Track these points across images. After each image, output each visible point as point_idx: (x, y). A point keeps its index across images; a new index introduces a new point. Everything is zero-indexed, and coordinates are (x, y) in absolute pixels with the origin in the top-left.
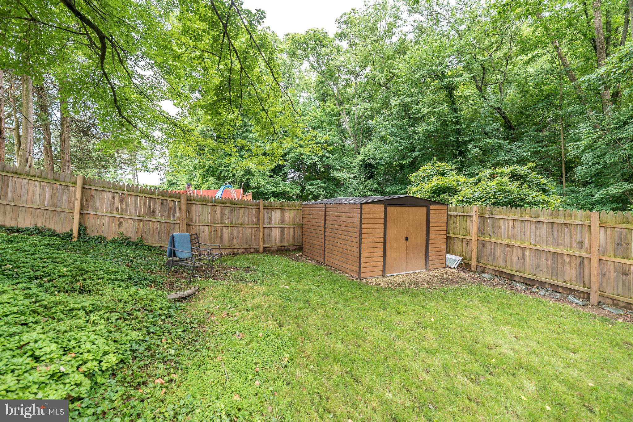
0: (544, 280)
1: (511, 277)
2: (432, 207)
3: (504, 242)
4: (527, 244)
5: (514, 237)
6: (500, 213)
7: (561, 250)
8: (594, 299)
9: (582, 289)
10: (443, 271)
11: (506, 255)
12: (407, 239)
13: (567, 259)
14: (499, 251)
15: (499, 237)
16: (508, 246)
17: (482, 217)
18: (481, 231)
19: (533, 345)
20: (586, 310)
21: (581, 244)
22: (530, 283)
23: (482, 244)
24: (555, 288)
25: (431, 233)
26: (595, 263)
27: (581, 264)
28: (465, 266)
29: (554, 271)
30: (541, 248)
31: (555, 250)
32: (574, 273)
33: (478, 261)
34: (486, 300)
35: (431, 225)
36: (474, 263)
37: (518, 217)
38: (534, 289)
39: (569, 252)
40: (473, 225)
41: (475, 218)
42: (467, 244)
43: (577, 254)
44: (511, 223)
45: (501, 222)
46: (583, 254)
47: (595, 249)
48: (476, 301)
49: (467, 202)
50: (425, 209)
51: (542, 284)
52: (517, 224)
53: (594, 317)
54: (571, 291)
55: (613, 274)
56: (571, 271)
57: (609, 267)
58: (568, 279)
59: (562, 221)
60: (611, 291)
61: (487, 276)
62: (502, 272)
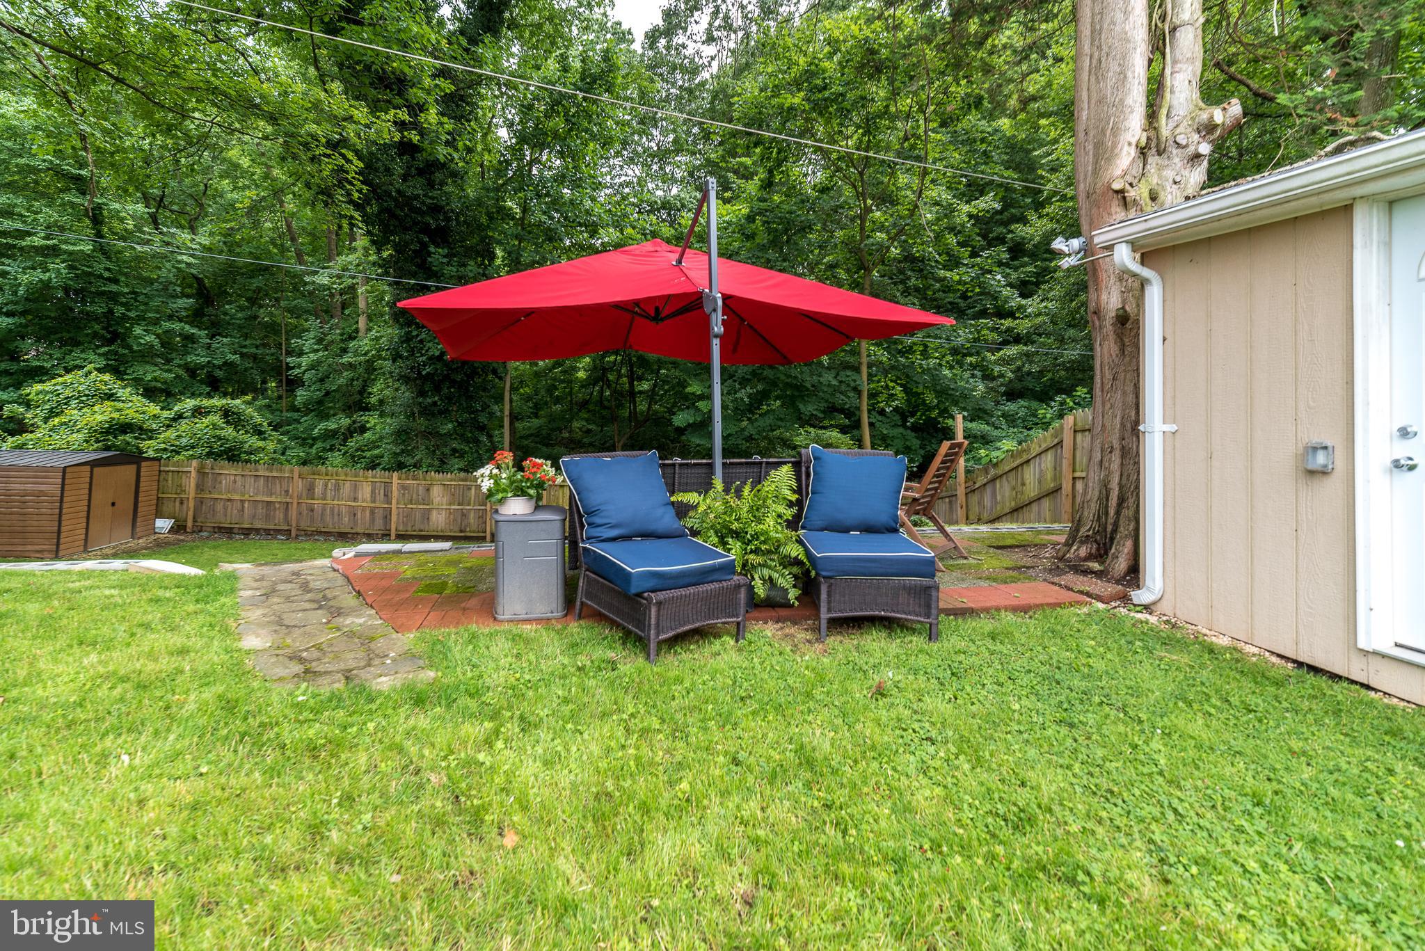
0: (259, 526)
1: (229, 531)
2: (144, 464)
3: (224, 497)
4: (246, 497)
5: (235, 491)
6: (222, 468)
7: (273, 499)
8: (293, 534)
9: (286, 528)
10: (153, 538)
11: (225, 508)
12: (113, 504)
13: (277, 506)
14: (219, 506)
15: (220, 493)
16: (229, 500)
17: (201, 472)
18: (200, 488)
20: (287, 545)
21: (287, 491)
22: (246, 533)
23: (200, 502)
24: (267, 531)
25: (141, 495)
26: (295, 505)
27: (287, 508)
28: (178, 528)
29: (268, 518)
30: (258, 499)
31: (268, 499)
32: (282, 516)
33: (195, 520)
35: (142, 485)
36: (190, 524)
37: (239, 472)
38: (252, 536)
39: (278, 500)
40: (191, 483)
41: (194, 474)
42: (182, 503)
43: (284, 500)
44: (232, 478)
45: (222, 477)
46: (288, 500)
47: (296, 495)
50: (134, 466)
51: (257, 531)
52: (238, 478)
53: (291, 547)
54: (278, 531)
55: (305, 512)
56: (279, 515)
57: (304, 507)
58: (278, 520)
59: (275, 474)
60: (303, 525)
61: (205, 534)
62: (220, 528)
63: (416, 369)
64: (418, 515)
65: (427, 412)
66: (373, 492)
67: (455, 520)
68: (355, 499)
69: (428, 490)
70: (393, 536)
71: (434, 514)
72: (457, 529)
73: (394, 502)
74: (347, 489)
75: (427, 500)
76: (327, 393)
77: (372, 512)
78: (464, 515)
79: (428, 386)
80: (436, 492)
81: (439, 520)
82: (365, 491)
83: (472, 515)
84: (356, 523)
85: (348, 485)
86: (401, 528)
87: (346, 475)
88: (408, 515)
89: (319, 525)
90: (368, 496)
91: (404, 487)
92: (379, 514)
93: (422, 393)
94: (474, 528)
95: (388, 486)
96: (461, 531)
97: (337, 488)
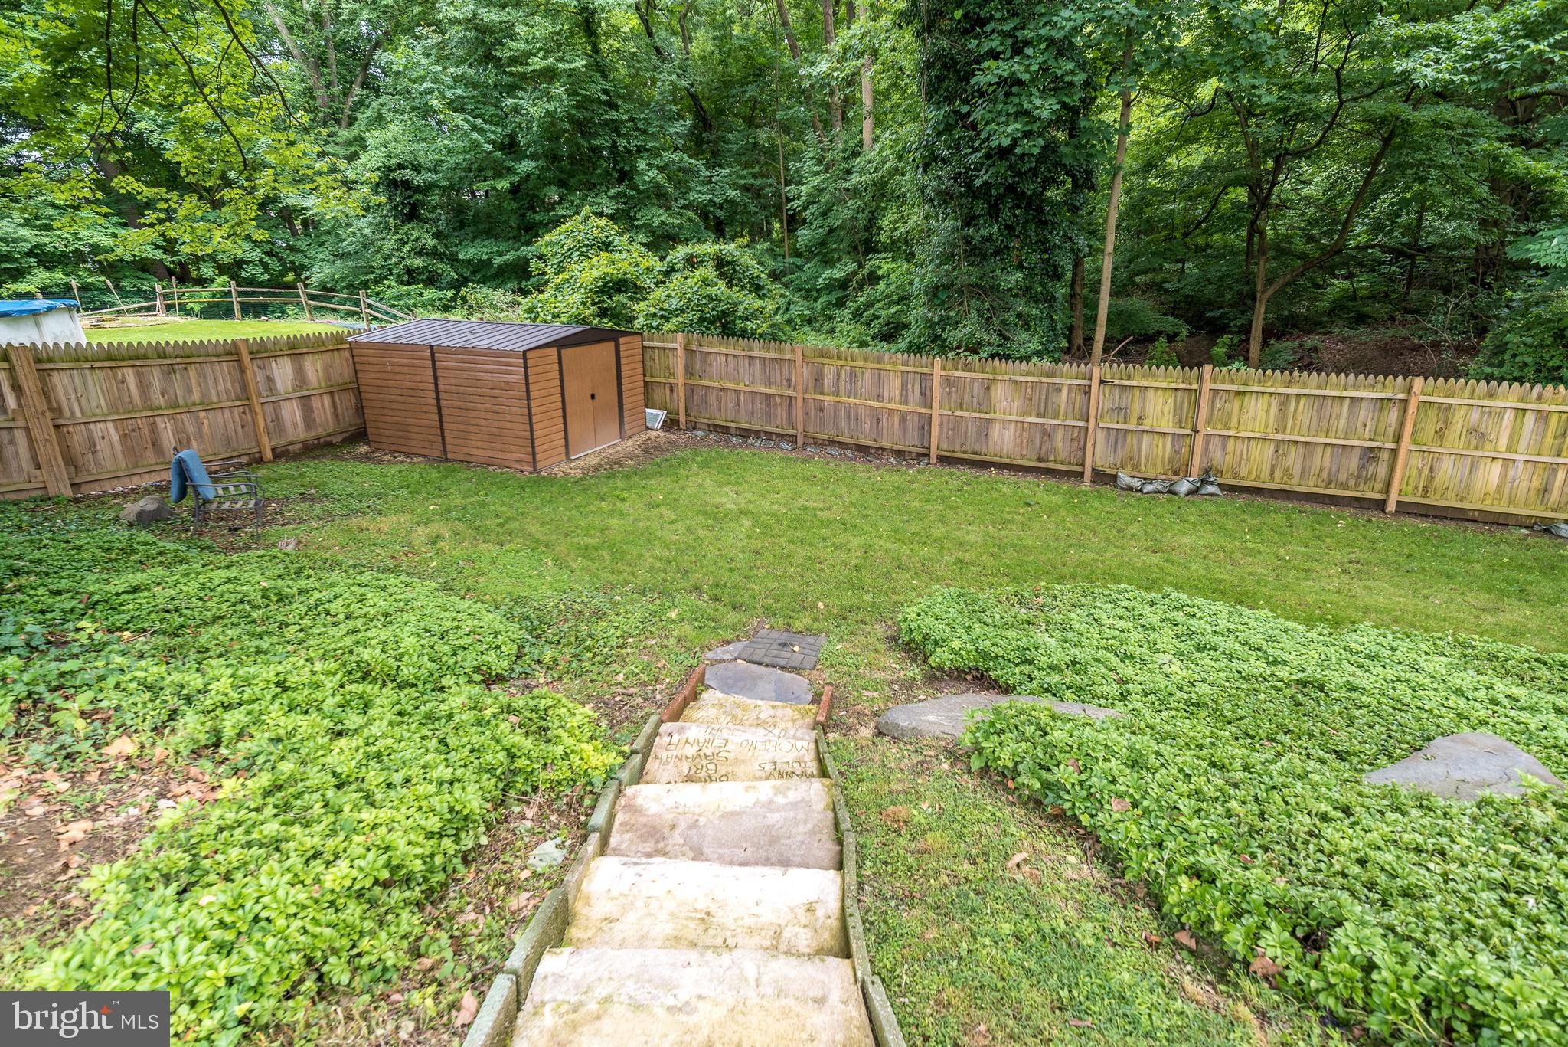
0: (759, 428)
1: (726, 430)
2: (622, 340)
3: (716, 384)
4: (741, 387)
5: (727, 377)
6: (710, 344)
7: (772, 391)
8: (800, 441)
9: (791, 432)
10: (644, 436)
11: (719, 401)
12: (593, 397)
13: (778, 400)
14: (712, 397)
15: (711, 379)
16: (722, 389)
17: (689, 352)
18: (689, 371)
19: (749, 496)
20: (793, 455)
21: (789, 381)
22: (745, 434)
23: (691, 389)
24: (769, 434)
25: (624, 381)
26: (800, 401)
27: (790, 405)
28: (671, 423)
29: (768, 417)
30: (754, 389)
31: (767, 391)
32: (784, 415)
33: (688, 415)
34: (705, 465)
35: (623, 368)
36: (682, 418)
37: (730, 351)
38: (751, 441)
39: (780, 392)
40: (679, 362)
41: (680, 352)
42: (672, 391)
43: (786, 393)
44: (723, 359)
45: (712, 357)
46: (791, 393)
47: (800, 387)
48: (695, 468)
49: (663, 317)
50: (612, 344)
51: (757, 433)
52: (730, 360)
53: (798, 459)
54: (782, 435)
55: (813, 412)
56: (781, 413)
57: (811, 405)
58: (779, 423)
59: (773, 355)
60: (812, 430)
61: (700, 433)
62: (716, 426)
63: (964, 178)
64: (971, 429)
65: (976, 252)
66: (904, 387)
67: (1031, 440)
68: (879, 397)
69: (988, 388)
70: (934, 460)
71: (996, 431)
72: (1034, 456)
73: (935, 405)
74: (866, 381)
75: (985, 405)
76: (831, 231)
77: (903, 417)
78: (1047, 433)
79: (980, 207)
80: (1001, 393)
81: (1004, 441)
82: (893, 386)
83: (1060, 434)
84: (880, 432)
85: (868, 375)
86: (945, 446)
87: (866, 360)
88: (955, 426)
89: (830, 432)
90: (897, 394)
91: (949, 382)
92: (913, 423)
93: (969, 221)
94: (1062, 456)
95: (926, 378)
96: (1040, 460)
97: (853, 379)
